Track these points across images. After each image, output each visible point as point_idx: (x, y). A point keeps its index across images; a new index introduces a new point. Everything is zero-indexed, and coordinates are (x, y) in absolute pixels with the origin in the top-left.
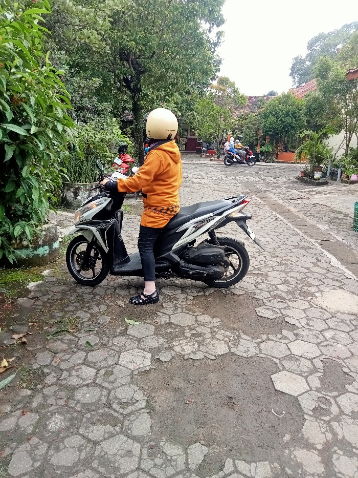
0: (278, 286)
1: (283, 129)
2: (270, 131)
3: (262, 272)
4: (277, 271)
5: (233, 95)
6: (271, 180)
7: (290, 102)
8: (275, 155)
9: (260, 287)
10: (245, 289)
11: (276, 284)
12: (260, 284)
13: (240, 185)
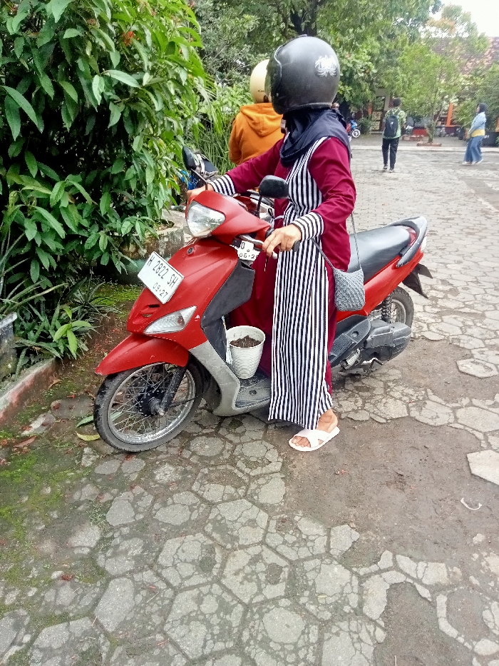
0: (498, 333)
3: (476, 312)
9: (469, 331)
10: (446, 333)
11: (495, 329)
12: (470, 327)
13: (460, 182)
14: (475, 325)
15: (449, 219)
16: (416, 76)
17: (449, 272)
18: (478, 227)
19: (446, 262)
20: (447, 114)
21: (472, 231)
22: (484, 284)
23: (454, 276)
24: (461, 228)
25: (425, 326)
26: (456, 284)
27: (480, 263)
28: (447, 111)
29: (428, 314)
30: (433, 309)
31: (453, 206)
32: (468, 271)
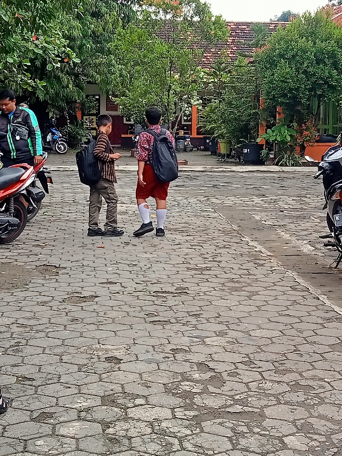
0: (286, 440)
1: (310, 90)
2: (285, 96)
3: (250, 409)
4: (286, 403)
5: (196, 19)
6: (288, 202)
7: (322, 33)
8: (298, 149)
9: (243, 442)
10: (208, 449)
11: (280, 435)
12: (243, 435)
13: (216, 215)
14: (251, 431)
15: (202, 269)
16: (138, 68)
17: (208, 351)
18: (245, 279)
19: (204, 334)
20: (190, 120)
21: (237, 285)
22: (260, 364)
23: (215, 357)
24: (222, 281)
25: (176, 441)
26: (220, 367)
27: (251, 333)
28: (190, 115)
29: (180, 422)
30: (187, 413)
31: (209, 248)
32: (236, 347)
